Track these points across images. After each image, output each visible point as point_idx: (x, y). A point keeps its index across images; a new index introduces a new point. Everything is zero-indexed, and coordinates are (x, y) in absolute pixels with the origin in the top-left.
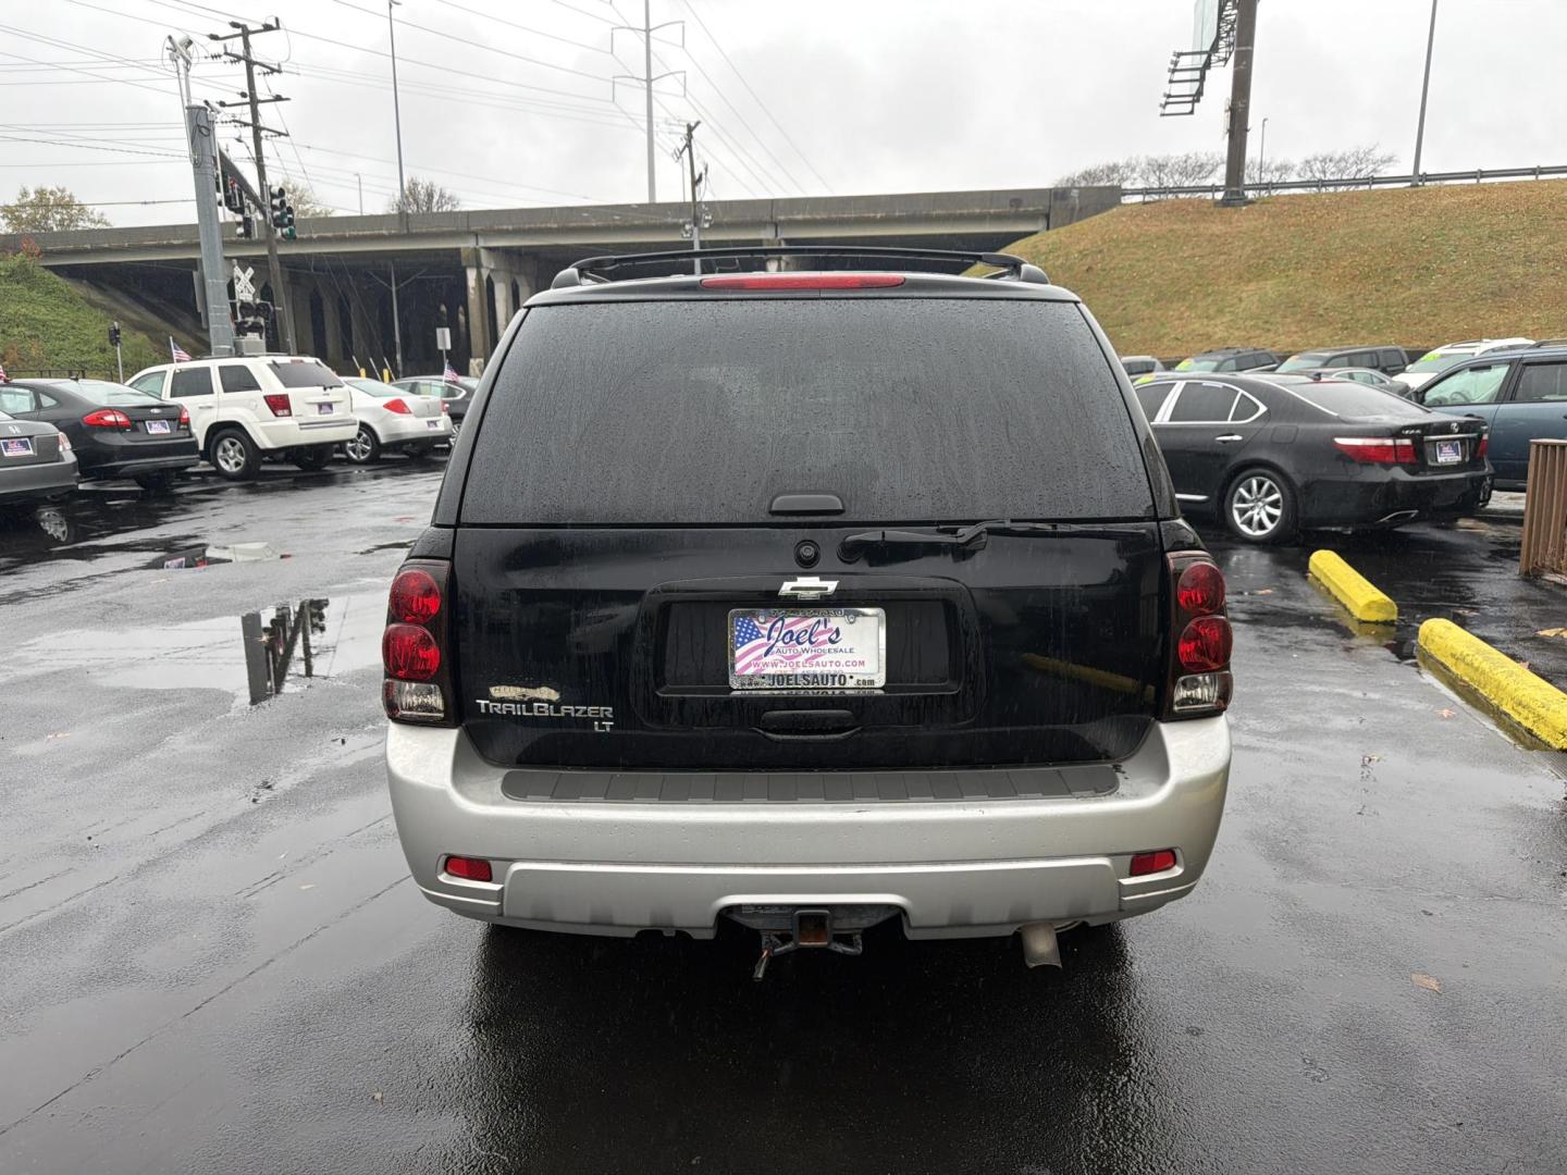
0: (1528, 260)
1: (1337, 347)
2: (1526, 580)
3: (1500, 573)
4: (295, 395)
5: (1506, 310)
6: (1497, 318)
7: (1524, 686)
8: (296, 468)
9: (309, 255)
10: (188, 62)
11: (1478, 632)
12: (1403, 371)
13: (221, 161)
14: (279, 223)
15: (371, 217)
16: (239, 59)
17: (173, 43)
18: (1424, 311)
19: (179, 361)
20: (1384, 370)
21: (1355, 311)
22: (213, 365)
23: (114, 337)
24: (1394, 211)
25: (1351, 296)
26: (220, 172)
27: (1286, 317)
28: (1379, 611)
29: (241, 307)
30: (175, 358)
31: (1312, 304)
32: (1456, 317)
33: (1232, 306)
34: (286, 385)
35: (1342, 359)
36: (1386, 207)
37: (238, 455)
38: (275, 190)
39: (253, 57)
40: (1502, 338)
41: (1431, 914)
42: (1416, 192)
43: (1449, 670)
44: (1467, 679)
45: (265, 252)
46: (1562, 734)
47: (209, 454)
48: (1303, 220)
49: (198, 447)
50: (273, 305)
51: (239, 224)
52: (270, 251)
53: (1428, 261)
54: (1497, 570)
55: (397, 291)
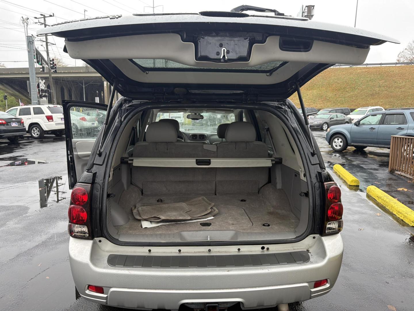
0: (380, 87)
1: (332, 108)
2: (391, 173)
3: (383, 171)
4: (54, 116)
5: (374, 99)
6: (372, 101)
7: (400, 207)
8: (54, 136)
9: (61, 77)
10: (27, 24)
11: (382, 189)
12: (349, 114)
13: (36, 51)
14: (52, 68)
15: (78, 67)
16: (43, 24)
17: (23, 19)
18: (354, 99)
19: (21, 106)
20: (344, 114)
21: (337, 98)
22: (31, 107)
23: (5, 98)
24: (346, 73)
25: (336, 95)
26: (35, 54)
27: (319, 100)
28: (355, 183)
29: (41, 91)
30: (20, 105)
31: (326, 96)
32: (362, 100)
33: (305, 96)
34: (52, 113)
35: (334, 111)
36: (344, 72)
37: (38, 132)
38: (51, 59)
39: (46, 24)
40: (374, 106)
41: (388, 283)
42: (351, 69)
43: (377, 201)
44: (382, 204)
45: (49, 76)
46: (412, 222)
47: (29, 131)
48: (323, 75)
49: (26, 129)
50: (50, 90)
51: (41, 68)
52: (50, 76)
53: (355, 86)
54: (382, 170)
55: (85, 87)
